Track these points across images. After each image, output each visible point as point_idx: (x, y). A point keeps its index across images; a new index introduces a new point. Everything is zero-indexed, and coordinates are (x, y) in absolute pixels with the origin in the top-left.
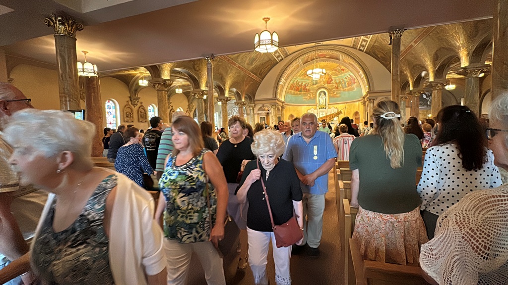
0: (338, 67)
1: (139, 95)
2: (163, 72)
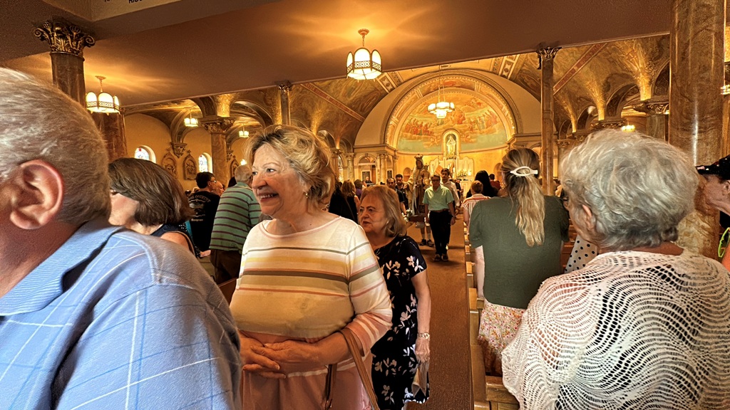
0: (473, 101)
1: (185, 139)
2: (220, 107)
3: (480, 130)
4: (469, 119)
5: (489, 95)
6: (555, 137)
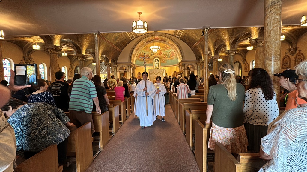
1: (31, 55)
2: (55, 41)
3: (168, 58)
4: (164, 53)
5: (172, 44)
6: (196, 62)
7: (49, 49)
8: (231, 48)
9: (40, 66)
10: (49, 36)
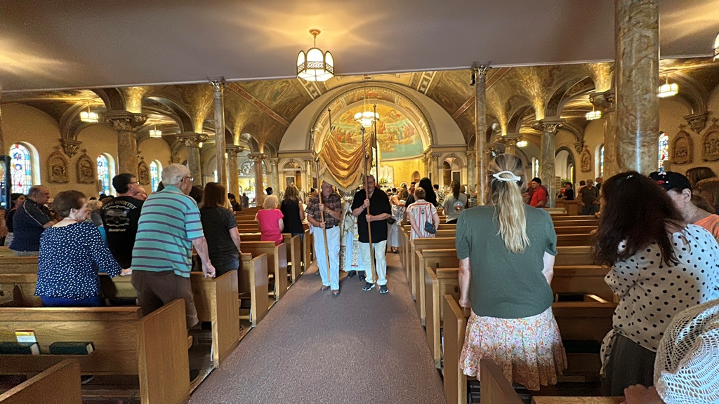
0: (393, 112)
1: (79, 136)
2: (130, 101)
3: (399, 140)
4: (389, 129)
5: (407, 108)
6: (465, 149)
7: (116, 120)
8: (547, 115)
9: (99, 159)
10: (114, 89)
